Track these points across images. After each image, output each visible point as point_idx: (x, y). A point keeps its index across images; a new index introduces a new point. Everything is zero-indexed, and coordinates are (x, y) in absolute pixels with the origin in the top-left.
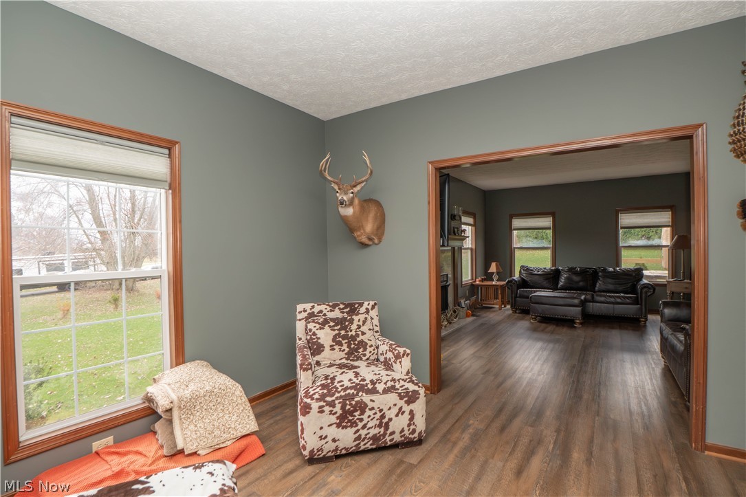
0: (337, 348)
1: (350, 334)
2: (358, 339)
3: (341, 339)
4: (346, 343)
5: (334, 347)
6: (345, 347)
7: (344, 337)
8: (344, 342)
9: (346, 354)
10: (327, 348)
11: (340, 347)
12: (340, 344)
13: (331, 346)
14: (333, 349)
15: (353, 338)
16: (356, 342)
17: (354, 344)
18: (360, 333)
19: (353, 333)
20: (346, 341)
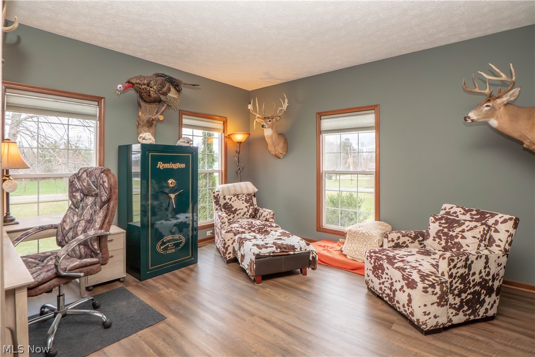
0: (437, 240)
1: (451, 233)
2: (456, 240)
3: (442, 235)
4: (444, 239)
5: (436, 239)
6: (443, 243)
7: (445, 234)
8: (443, 238)
9: (443, 248)
10: (431, 238)
11: (439, 240)
12: (440, 238)
13: (434, 237)
14: (434, 240)
15: (452, 238)
16: (453, 242)
17: (451, 243)
18: (460, 236)
19: (454, 234)
20: (445, 238)
